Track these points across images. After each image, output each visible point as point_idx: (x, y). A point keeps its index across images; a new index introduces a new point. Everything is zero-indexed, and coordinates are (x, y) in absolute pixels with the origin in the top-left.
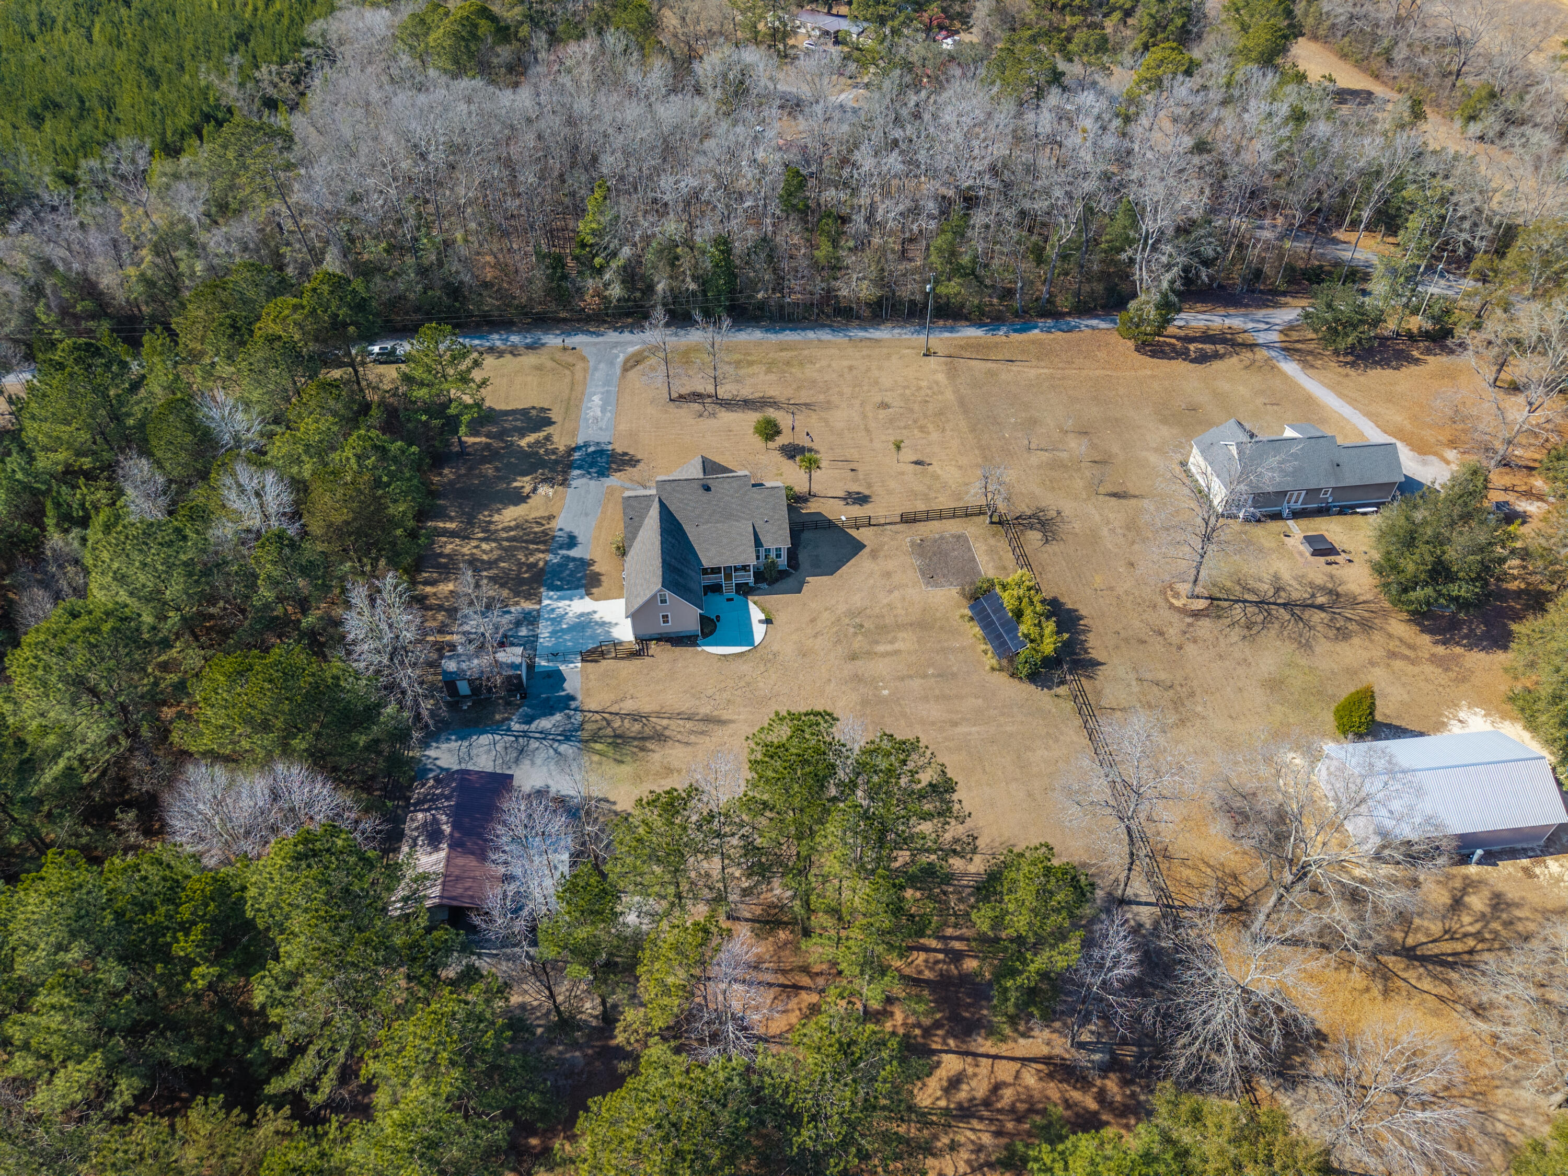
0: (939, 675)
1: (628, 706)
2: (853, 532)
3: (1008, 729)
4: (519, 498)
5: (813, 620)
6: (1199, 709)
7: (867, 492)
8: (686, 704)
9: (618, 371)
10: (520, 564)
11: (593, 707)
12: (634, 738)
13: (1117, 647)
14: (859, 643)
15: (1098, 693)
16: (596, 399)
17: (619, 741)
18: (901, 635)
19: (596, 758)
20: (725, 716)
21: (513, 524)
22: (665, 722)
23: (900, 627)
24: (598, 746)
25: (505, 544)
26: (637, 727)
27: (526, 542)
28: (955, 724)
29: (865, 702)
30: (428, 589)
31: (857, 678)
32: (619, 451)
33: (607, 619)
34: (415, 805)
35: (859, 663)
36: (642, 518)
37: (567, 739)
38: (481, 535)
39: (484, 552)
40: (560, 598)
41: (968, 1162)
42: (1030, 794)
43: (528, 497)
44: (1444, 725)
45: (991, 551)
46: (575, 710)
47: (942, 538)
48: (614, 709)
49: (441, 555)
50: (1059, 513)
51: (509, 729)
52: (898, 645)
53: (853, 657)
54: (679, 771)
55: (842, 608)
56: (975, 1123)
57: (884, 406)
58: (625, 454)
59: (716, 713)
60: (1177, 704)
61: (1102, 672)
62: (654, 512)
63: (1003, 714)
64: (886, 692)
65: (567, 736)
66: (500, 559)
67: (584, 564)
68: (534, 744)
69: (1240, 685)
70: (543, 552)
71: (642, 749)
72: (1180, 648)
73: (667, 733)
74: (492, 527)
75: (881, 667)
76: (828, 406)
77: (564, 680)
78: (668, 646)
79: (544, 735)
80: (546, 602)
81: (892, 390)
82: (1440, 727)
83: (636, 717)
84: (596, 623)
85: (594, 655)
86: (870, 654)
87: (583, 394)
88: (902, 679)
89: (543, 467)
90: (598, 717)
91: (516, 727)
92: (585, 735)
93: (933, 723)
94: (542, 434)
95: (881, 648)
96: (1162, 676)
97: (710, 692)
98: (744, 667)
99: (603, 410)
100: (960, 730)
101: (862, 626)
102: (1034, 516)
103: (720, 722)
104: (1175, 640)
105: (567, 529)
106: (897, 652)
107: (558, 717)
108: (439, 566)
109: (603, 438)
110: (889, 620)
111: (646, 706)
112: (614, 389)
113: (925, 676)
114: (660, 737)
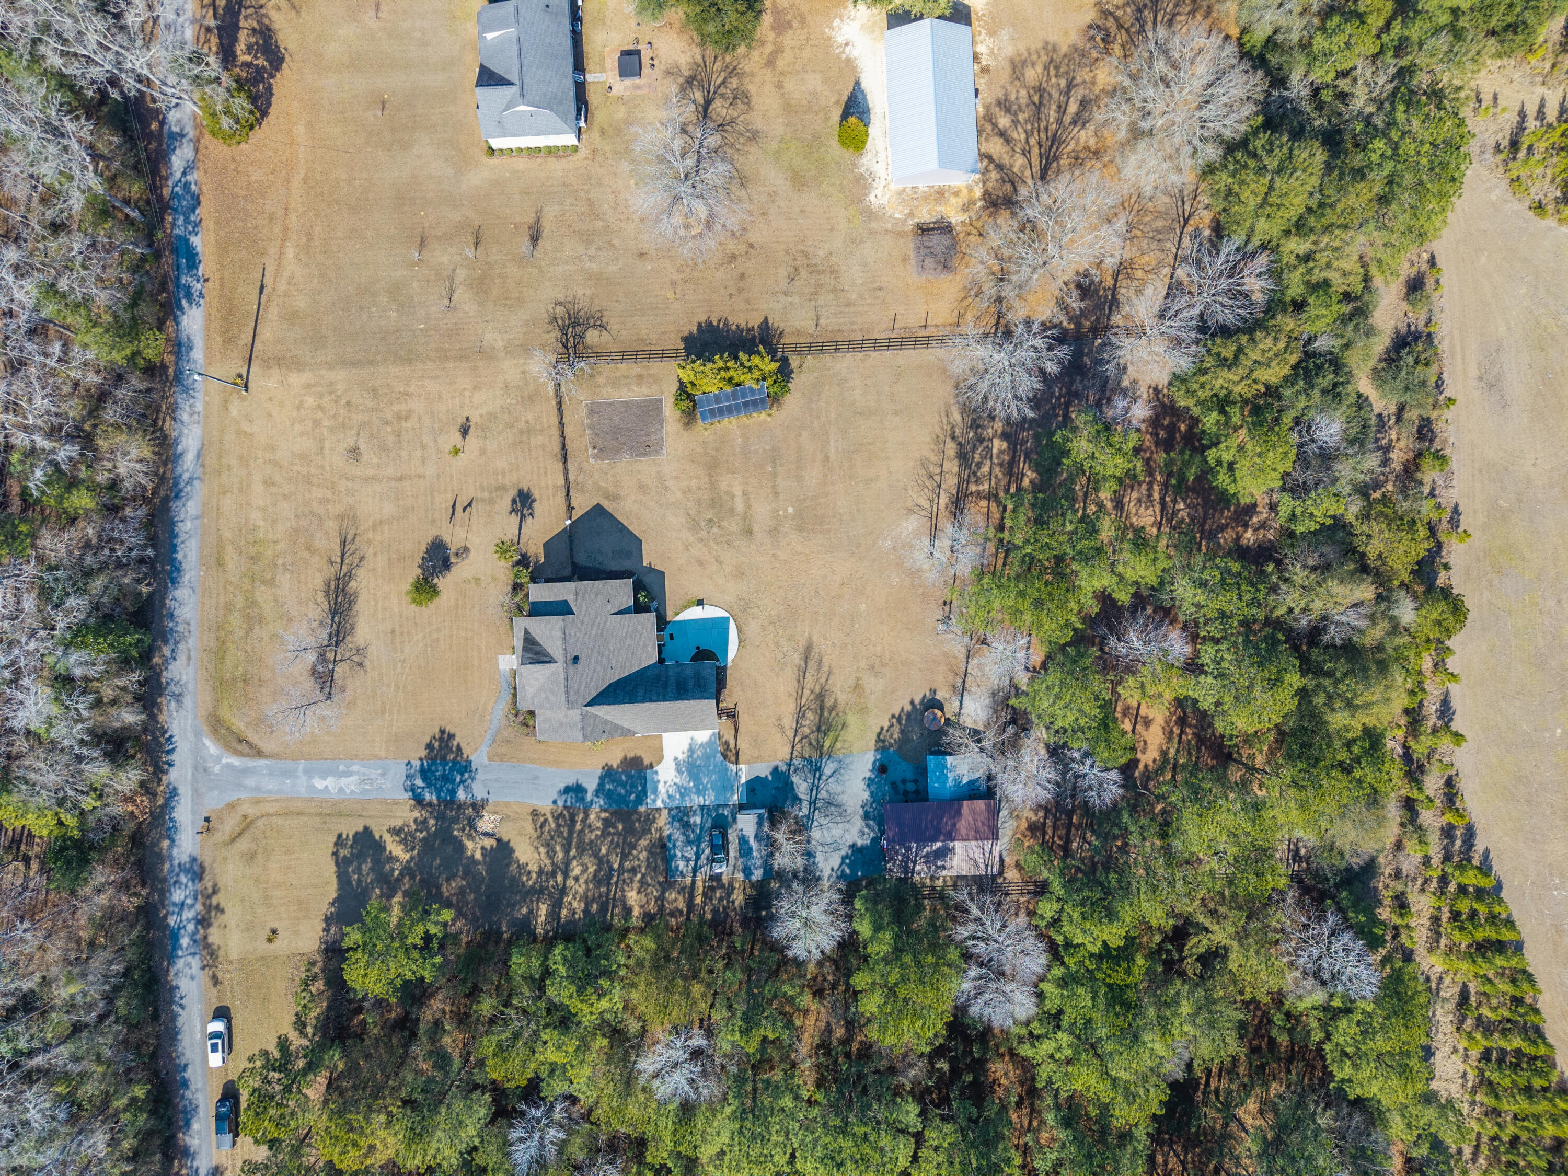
0: (774, 461)
1: (789, 722)
2: (576, 515)
3: (833, 416)
4: (503, 849)
5: (701, 563)
6: (821, 253)
7: (513, 493)
8: (790, 675)
9: (262, 762)
10: (605, 834)
11: (788, 749)
12: (821, 715)
13: (748, 301)
14: (732, 526)
15: (799, 333)
16: (319, 784)
17: (823, 727)
18: (723, 486)
19: (838, 745)
20: (803, 643)
21: (543, 850)
22: (807, 692)
23: (713, 486)
24: (827, 744)
25: (573, 852)
26: (810, 715)
27: (571, 833)
28: (827, 458)
29: (800, 529)
30: (636, 912)
31: (774, 532)
32: (423, 753)
33: (686, 747)
34: (906, 873)
35: (756, 528)
36: (603, 721)
37: (818, 769)
38: (560, 878)
39: (584, 871)
40: (655, 791)
41: (1147, 508)
42: (896, 413)
43: (499, 840)
44: (848, 60)
45: (614, 383)
46: (789, 765)
47: (591, 427)
48: (791, 734)
49: (586, 911)
50: (560, 304)
51: (808, 817)
52: (737, 490)
53: (749, 532)
54: (858, 679)
55: (686, 535)
56: (1126, 500)
57: (354, 453)
58: (429, 746)
59: (801, 650)
60: (814, 270)
61: (776, 321)
62: (602, 711)
63: (818, 417)
64: (790, 510)
65: (816, 769)
66: (596, 855)
67: (608, 774)
68: (823, 794)
69: (797, 209)
70: (587, 815)
71: (833, 708)
72: (752, 246)
73: (817, 690)
74: (549, 868)
75: (762, 511)
76: (348, 518)
77: (758, 778)
78: (725, 692)
79: (814, 788)
80: (659, 804)
81: (322, 441)
82: (850, 64)
83: (800, 715)
84: (690, 756)
85: (731, 754)
86: (746, 517)
87: (311, 800)
88: (776, 494)
89: (449, 830)
90: (798, 747)
91: (805, 811)
92: (815, 756)
93: (826, 476)
94: (389, 840)
95: (740, 506)
96: (783, 272)
97: (780, 656)
98: (753, 628)
99: (348, 774)
100: (832, 456)
101: (710, 520)
102: (563, 330)
103: (808, 649)
104: (743, 248)
105: (555, 796)
106: (745, 494)
107: (795, 779)
108: (603, 909)
109: (399, 772)
110: (705, 495)
111: (789, 709)
112: (302, 765)
113: (774, 475)
114: (821, 697)
